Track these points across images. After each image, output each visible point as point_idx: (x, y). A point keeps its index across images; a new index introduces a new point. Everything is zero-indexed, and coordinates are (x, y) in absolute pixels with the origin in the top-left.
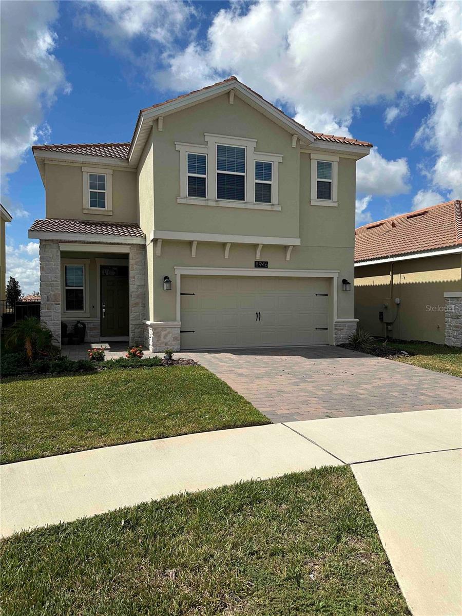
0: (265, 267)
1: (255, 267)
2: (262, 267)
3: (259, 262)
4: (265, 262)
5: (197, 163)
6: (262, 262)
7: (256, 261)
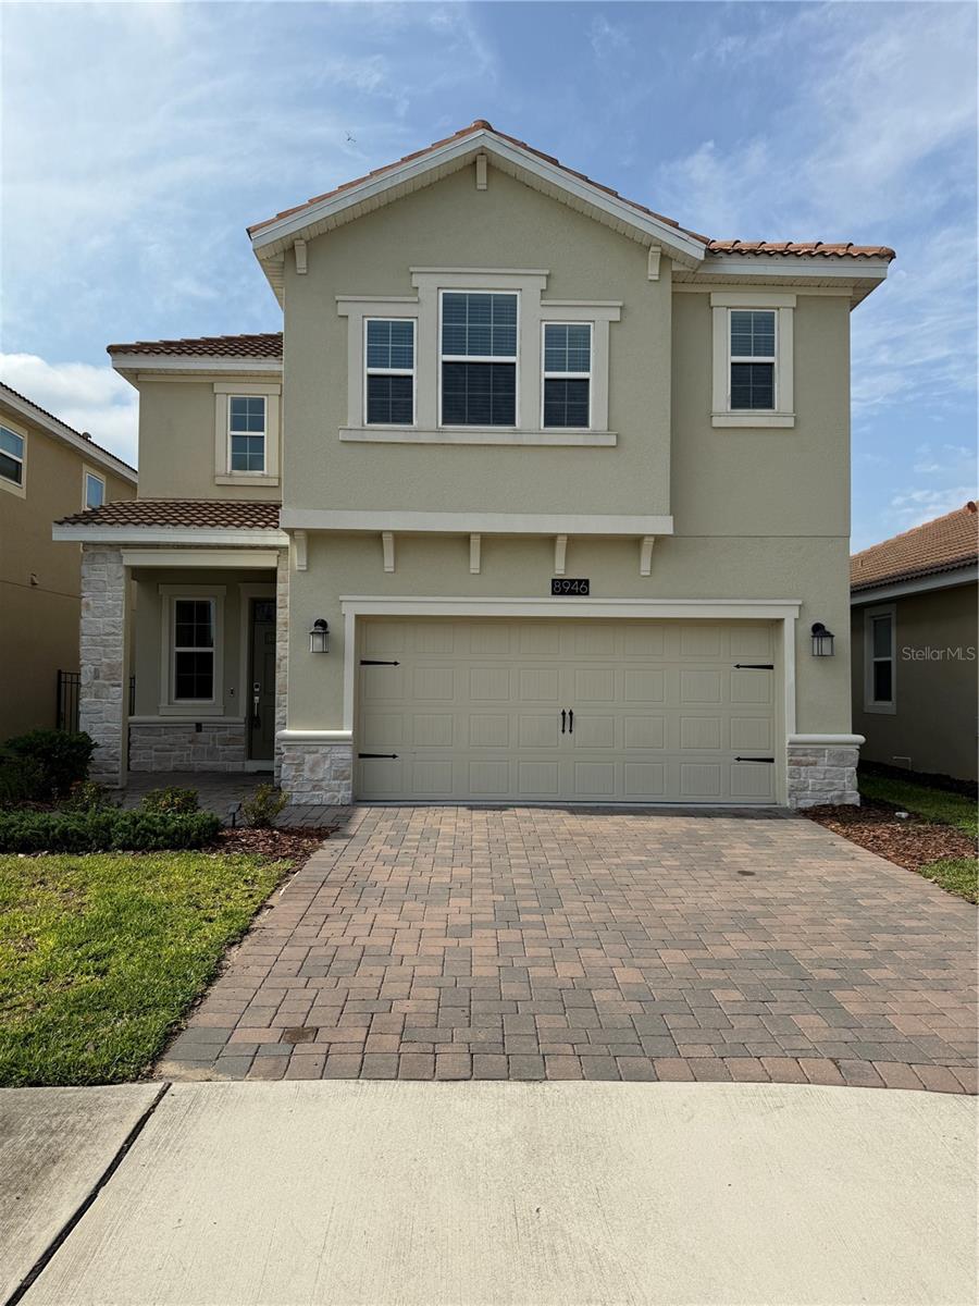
0: (579, 594)
1: (553, 593)
2: (572, 593)
3: (562, 580)
4: (580, 581)
5: (391, 341)
6: (572, 581)
7: (555, 578)
